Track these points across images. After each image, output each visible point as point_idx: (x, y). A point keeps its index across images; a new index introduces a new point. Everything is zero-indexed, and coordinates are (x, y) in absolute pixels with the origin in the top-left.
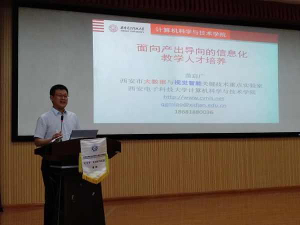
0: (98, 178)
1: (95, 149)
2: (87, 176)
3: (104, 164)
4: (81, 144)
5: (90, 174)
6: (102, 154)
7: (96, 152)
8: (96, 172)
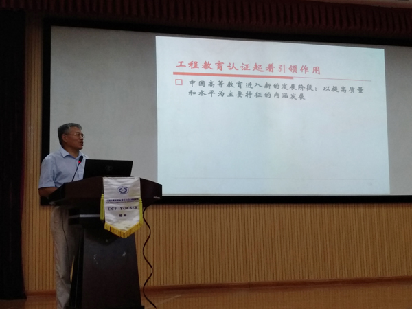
0: (127, 230)
2: (112, 226)
3: (136, 212)
4: (104, 183)
5: (115, 224)
6: (133, 198)
7: (124, 195)
8: (124, 222)
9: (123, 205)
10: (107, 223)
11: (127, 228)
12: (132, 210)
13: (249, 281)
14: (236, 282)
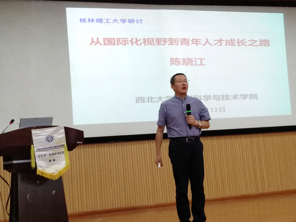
0: (57, 172)
1: (50, 139)
2: (43, 171)
3: (63, 156)
4: (33, 135)
5: (46, 169)
6: (59, 144)
7: (52, 143)
8: (54, 166)
9: (51, 152)
10: (39, 169)
11: (56, 171)
12: (60, 155)
13: (157, 202)
14: (147, 204)
